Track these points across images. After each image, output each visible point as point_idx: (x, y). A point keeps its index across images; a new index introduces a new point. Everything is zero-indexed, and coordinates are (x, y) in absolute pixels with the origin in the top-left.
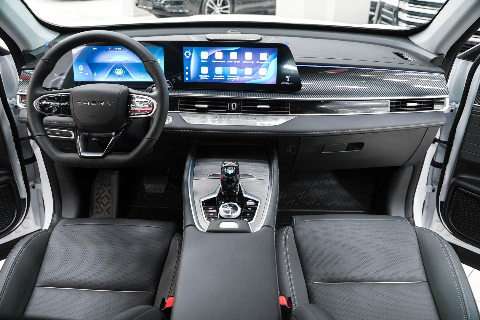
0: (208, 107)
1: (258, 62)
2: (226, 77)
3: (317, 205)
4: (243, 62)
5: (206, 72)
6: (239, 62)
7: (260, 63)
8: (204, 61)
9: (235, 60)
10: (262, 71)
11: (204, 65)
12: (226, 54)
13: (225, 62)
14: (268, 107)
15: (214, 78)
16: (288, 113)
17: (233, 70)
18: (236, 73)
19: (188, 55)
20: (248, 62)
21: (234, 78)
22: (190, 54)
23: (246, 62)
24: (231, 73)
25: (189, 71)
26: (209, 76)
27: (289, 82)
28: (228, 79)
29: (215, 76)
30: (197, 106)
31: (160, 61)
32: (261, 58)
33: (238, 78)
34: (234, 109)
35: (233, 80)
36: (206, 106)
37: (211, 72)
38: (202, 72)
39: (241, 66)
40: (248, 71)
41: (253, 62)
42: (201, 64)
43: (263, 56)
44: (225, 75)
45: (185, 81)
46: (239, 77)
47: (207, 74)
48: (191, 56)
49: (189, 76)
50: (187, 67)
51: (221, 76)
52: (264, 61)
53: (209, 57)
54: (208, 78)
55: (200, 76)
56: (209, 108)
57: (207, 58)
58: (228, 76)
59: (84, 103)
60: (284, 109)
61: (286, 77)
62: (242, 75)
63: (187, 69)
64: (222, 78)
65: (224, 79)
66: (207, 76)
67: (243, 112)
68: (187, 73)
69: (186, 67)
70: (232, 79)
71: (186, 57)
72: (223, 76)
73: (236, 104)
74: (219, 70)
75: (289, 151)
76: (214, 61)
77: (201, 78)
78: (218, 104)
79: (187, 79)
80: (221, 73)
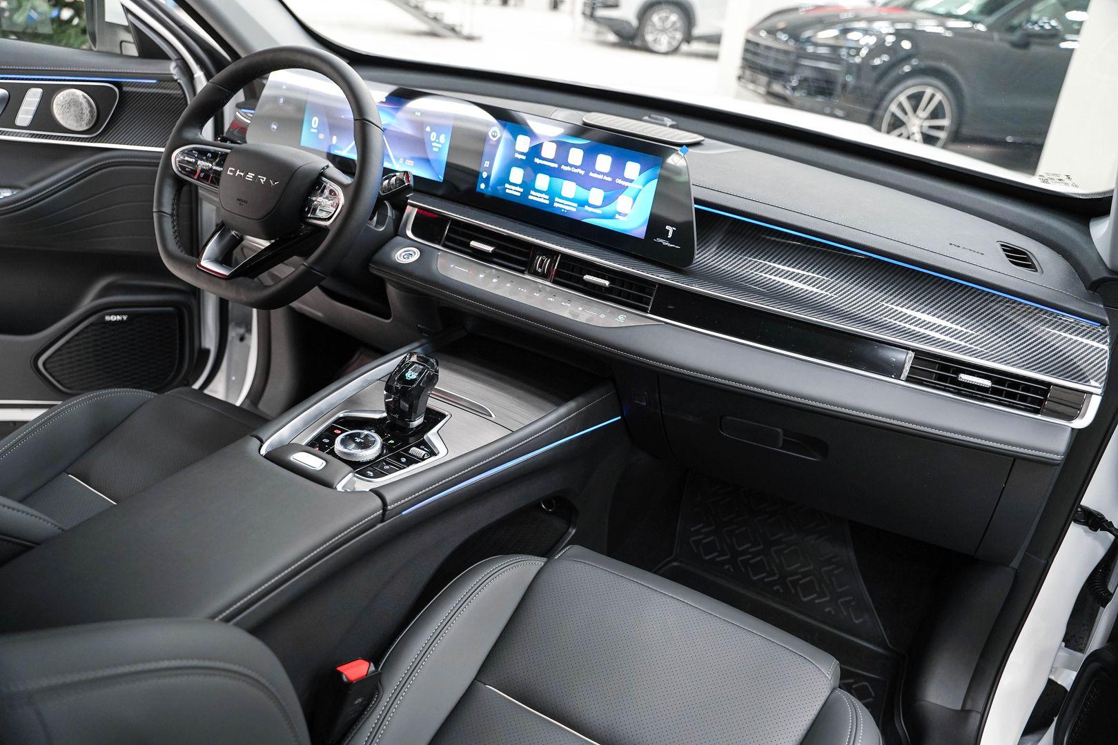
0: (493, 251)
1: (619, 181)
2: (552, 201)
3: (775, 588)
4: (591, 174)
5: (519, 181)
6: (582, 172)
7: (624, 183)
8: (520, 157)
9: (576, 167)
10: (623, 203)
11: (519, 164)
12: (564, 150)
13: (556, 166)
14: (607, 283)
15: (530, 197)
16: (645, 310)
17: (569, 189)
18: (571, 196)
19: (494, 136)
20: (600, 177)
21: (566, 205)
22: (498, 136)
23: (595, 175)
24: (564, 194)
25: (489, 170)
26: (521, 190)
27: (670, 241)
28: (556, 205)
29: (532, 192)
30: (473, 244)
31: (444, 139)
32: (627, 174)
33: (574, 207)
34: (540, 270)
35: (565, 209)
36: (490, 249)
38: (512, 179)
39: (585, 182)
40: (596, 196)
41: (609, 179)
42: (512, 161)
43: (632, 169)
44: (552, 193)
45: (477, 190)
46: (576, 205)
47: (520, 186)
48: (499, 140)
49: (487, 181)
50: (488, 162)
51: (544, 196)
52: (631, 181)
53: (531, 149)
54: (519, 194)
55: (507, 186)
56: (493, 254)
57: (526, 150)
58: (557, 199)
59: (238, 173)
60: (640, 299)
61: (667, 227)
62: (583, 203)
63: (488, 166)
64: (543, 199)
65: (547, 202)
66: (518, 189)
67: (554, 282)
68: (485, 175)
69: (486, 162)
70: (563, 206)
71: (491, 139)
72: (547, 197)
73: (547, 261)
74: (542, 181)
75: (643, 404)
76: (537, 160)
77: (507, 191)
78: (514, 251)
79: (483, 186)
80: (545, 188)
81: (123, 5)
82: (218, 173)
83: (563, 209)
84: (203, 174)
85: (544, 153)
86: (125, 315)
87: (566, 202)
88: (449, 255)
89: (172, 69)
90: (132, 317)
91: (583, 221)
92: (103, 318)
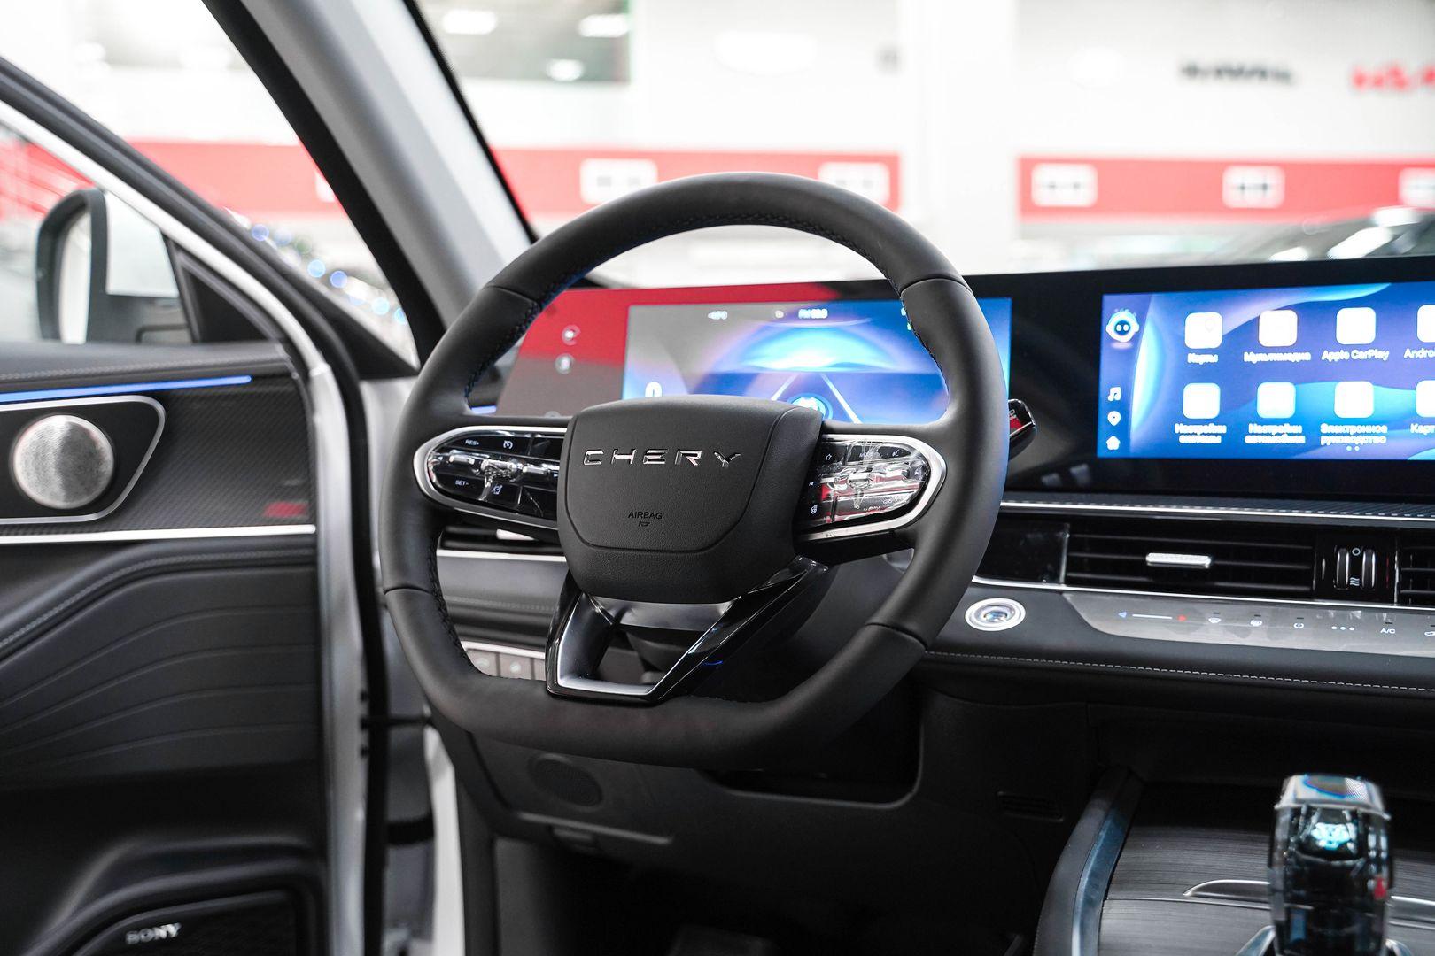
0: (1212, 565)
2: (1312, 432)
4: (1408, 353)
5: (1213, 410)
6: (1383, 355)
8: (1202, 359)
9: (1363, 347)
11: (1202, 374)
12: (1317, 321)
13: (1307, 356)
15: (1250, 440)
17: (1354, 398)
18: (1366, 412)
19: (1122, 333)
21: (1356, 434)
22: (1135, 327)
23: (1422, 353)
24: (1342, 411)
25: (1124, 406)
26: (1223, 429)
28: (1325, 440)
29: (1253, 428)
30: (1153, 558)
33: (1380, 434)
34: (1355, 582)
35: (1353, 446)
36: (1204, 561)
37: (1238, 407)
38: (1190, 411)
39: (1396, 374)
42: (1186, 373)
44: (1308, 417)
45: (1101, 454)
46: (1384, 429)
47: (1216, 421)
48: (1136, 339)
49: (1122, 430)
50: (1118, 390)
51: (1287, 428)
53: (1226, 337)
54: (1218, 440)
55: (1179, 428)
56: (1217, 569)
57: (1216, 341)
58: (1325, 428)
59: (616, 456)
62: (1402, 421)
63: (1118, 397)
64: (1290, 436)
65: (1301, 440)
66: (1212, 428)
67: (1403, 600)
68: (1114, 418)
69: (1113, 390)
70: (1346, 440)
71: (1113, 340)
72: (1299, 429)
73: (1369, 557)
74: (1275, 399)
76: (1251, 357)
77: (1183, 440)
78: (1265, 555)
79: (1113, 443)
80: (1288, 411)
83: (1349, 444)
84: (500, 488)
85: (1265, 338)
86: (172, 923)
87: (1352, 429)
88: (1099, 597)
89: (279, 352)
90: (187, 925)
91: (1410, 459)
92: (121, 937)
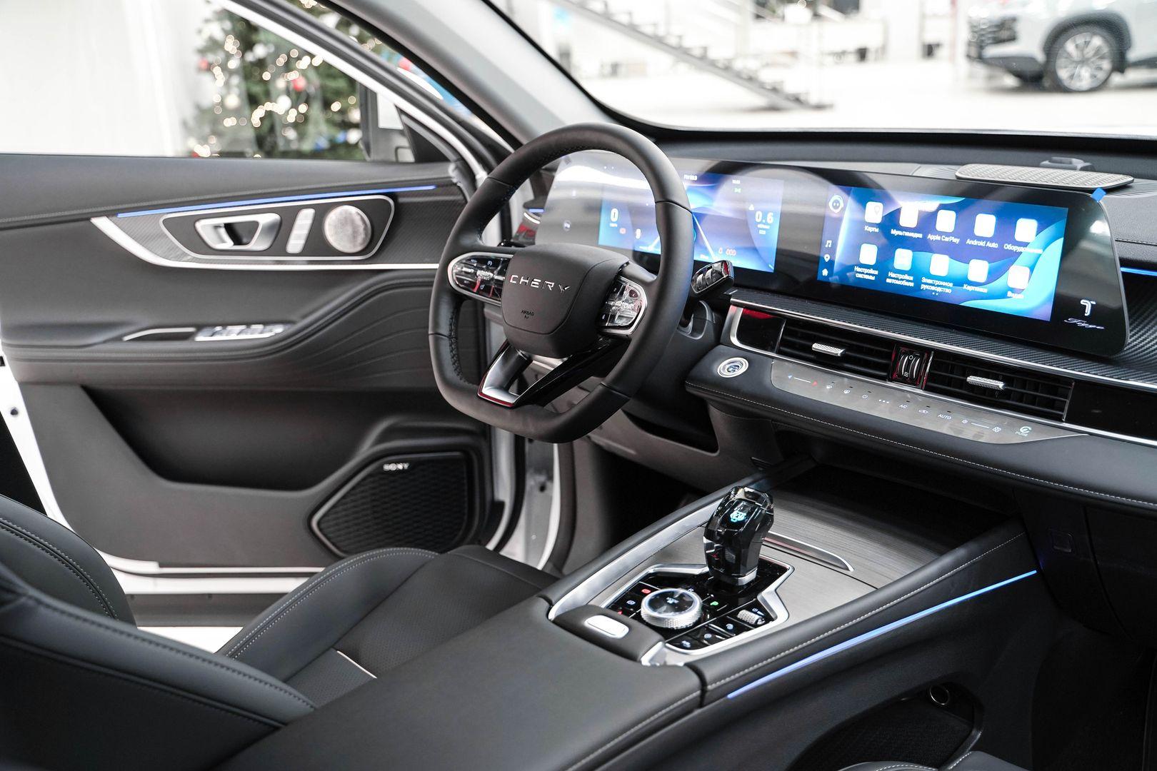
0: (843, 354)
1: (1009, 247)
2: (918, 282)
4: (969, 242)
5: (872, 261)
6: (956, 241)
7: (1015, 248)
8: (871, 229)
9: (948, 234)
10: (1016, 276)
11: (868, 238)
13: (920, 236)
14: (1001, 385)
15: (888, 281)
16: (1059, 419)
17: (940, 264)
18: (943, 273)
19: (836, 207)
20: (982, 244)
21: (938, 286)
22: (841, 206)
23: (975, 243)
24: (933, 272)
25: (832, 251)
26: (876, 272)
27: (1089, 320)
28: (923, 287)
29: (890, 274)
30: (816, 346)
31: (772, 218)
32: (1019, 236)
33: (949, 288)
34: (906, 375)
35: (936, 292)
36: (838, 352)
37: (884, 261)
38: (862, 259)
39: (960, 253)
40: (978, 270)
41: (994, 245)
42: (861, 237)
43: (1026, 228)
44: (917, 272)
45: (819, 278)
46: (951, 285)
47: (873, 267)
48: (842, 212)
49: (830, 265)
50: (830, 242)
51: (906, 277)
52: (1025, 245)
53: (885, 218)
54: (873, 278)
55: (857, 269)
56: (844, 358)
57: (879, 220)
58: (924, 280)
59: (522, 280)
60: (1051, 404)
61: (1083, 302)
62: (961, 282)
63: (830, 246)
64: (906, 282)
65: (912, 284)
66: (872, 271)
67: (927, 389)
68: (827, 258)
69: (828, 242)
70: (933, 288)
71: (832, 212)
72: (911, 278)
73: (916, 361)
74: (903, 258)
75: (1066, 550)
76: (894, 232)
77: (857, 275)
78: (870, 352)
79: (825, 272)
80: (908, 266)
81: (396, 107)
82: (500, 283)
83: (934, 291)
84: (483, 286)
85: (904, 221)
86: (405, 462)
87: (937, 282)
88: (787, 364)
89: (452, 171)
90: (414, 465)
91: (962, 304)
92: (382, 467)
